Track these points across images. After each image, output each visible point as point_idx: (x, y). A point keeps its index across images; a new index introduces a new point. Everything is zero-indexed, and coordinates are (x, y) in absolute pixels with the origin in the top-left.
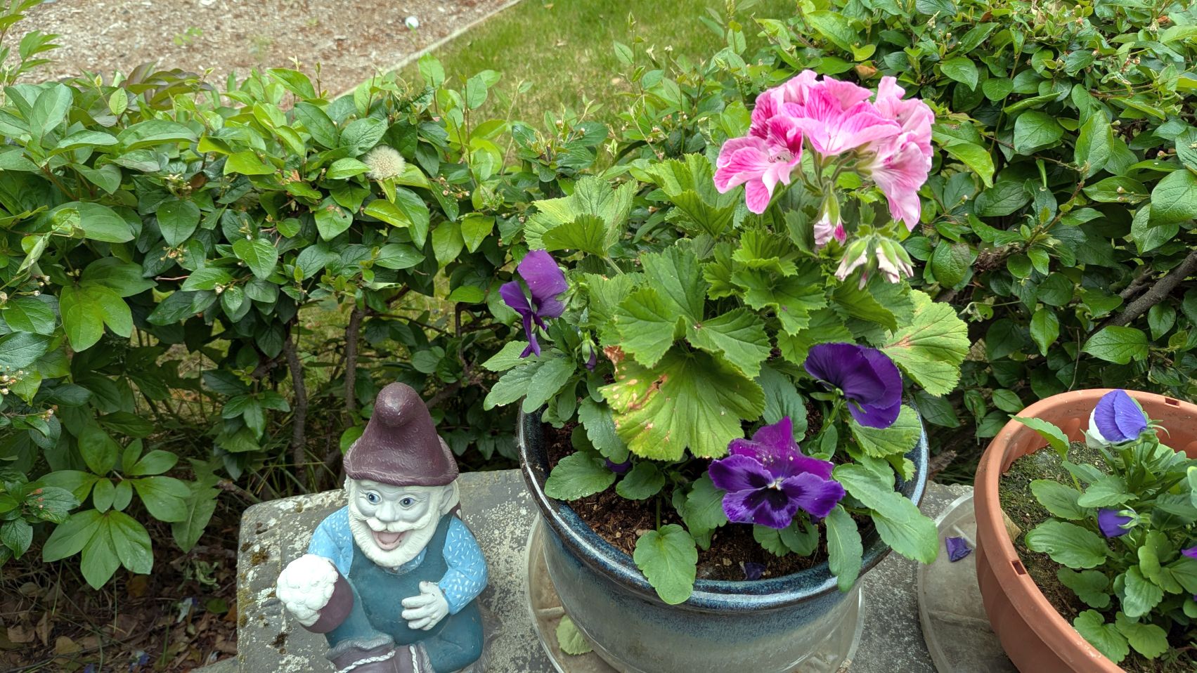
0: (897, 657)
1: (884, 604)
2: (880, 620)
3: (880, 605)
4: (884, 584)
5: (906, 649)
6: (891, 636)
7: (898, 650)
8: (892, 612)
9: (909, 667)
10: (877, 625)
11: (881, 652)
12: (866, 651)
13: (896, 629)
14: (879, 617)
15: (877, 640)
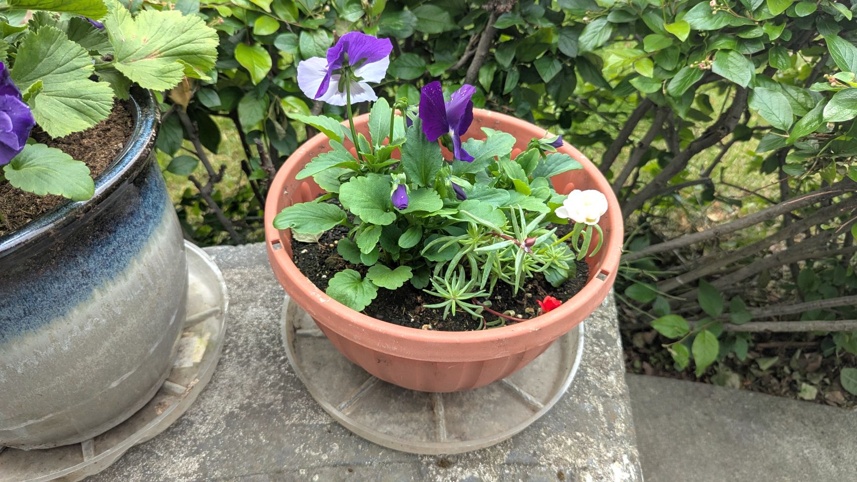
0: (270, 374)
1: (268, 334)
2: (260, 347)
3: (264, 336)
4: (272, 319)
5: (279, 367)
6: (269, 358)
7: (272, 368)
8: (273, 339)
9: (280, 380)
10: (258, 352)
11: (256, 373)
12: (242, 375)
13: (274, 352)
14: (260, 345)
15: (254, 363)
